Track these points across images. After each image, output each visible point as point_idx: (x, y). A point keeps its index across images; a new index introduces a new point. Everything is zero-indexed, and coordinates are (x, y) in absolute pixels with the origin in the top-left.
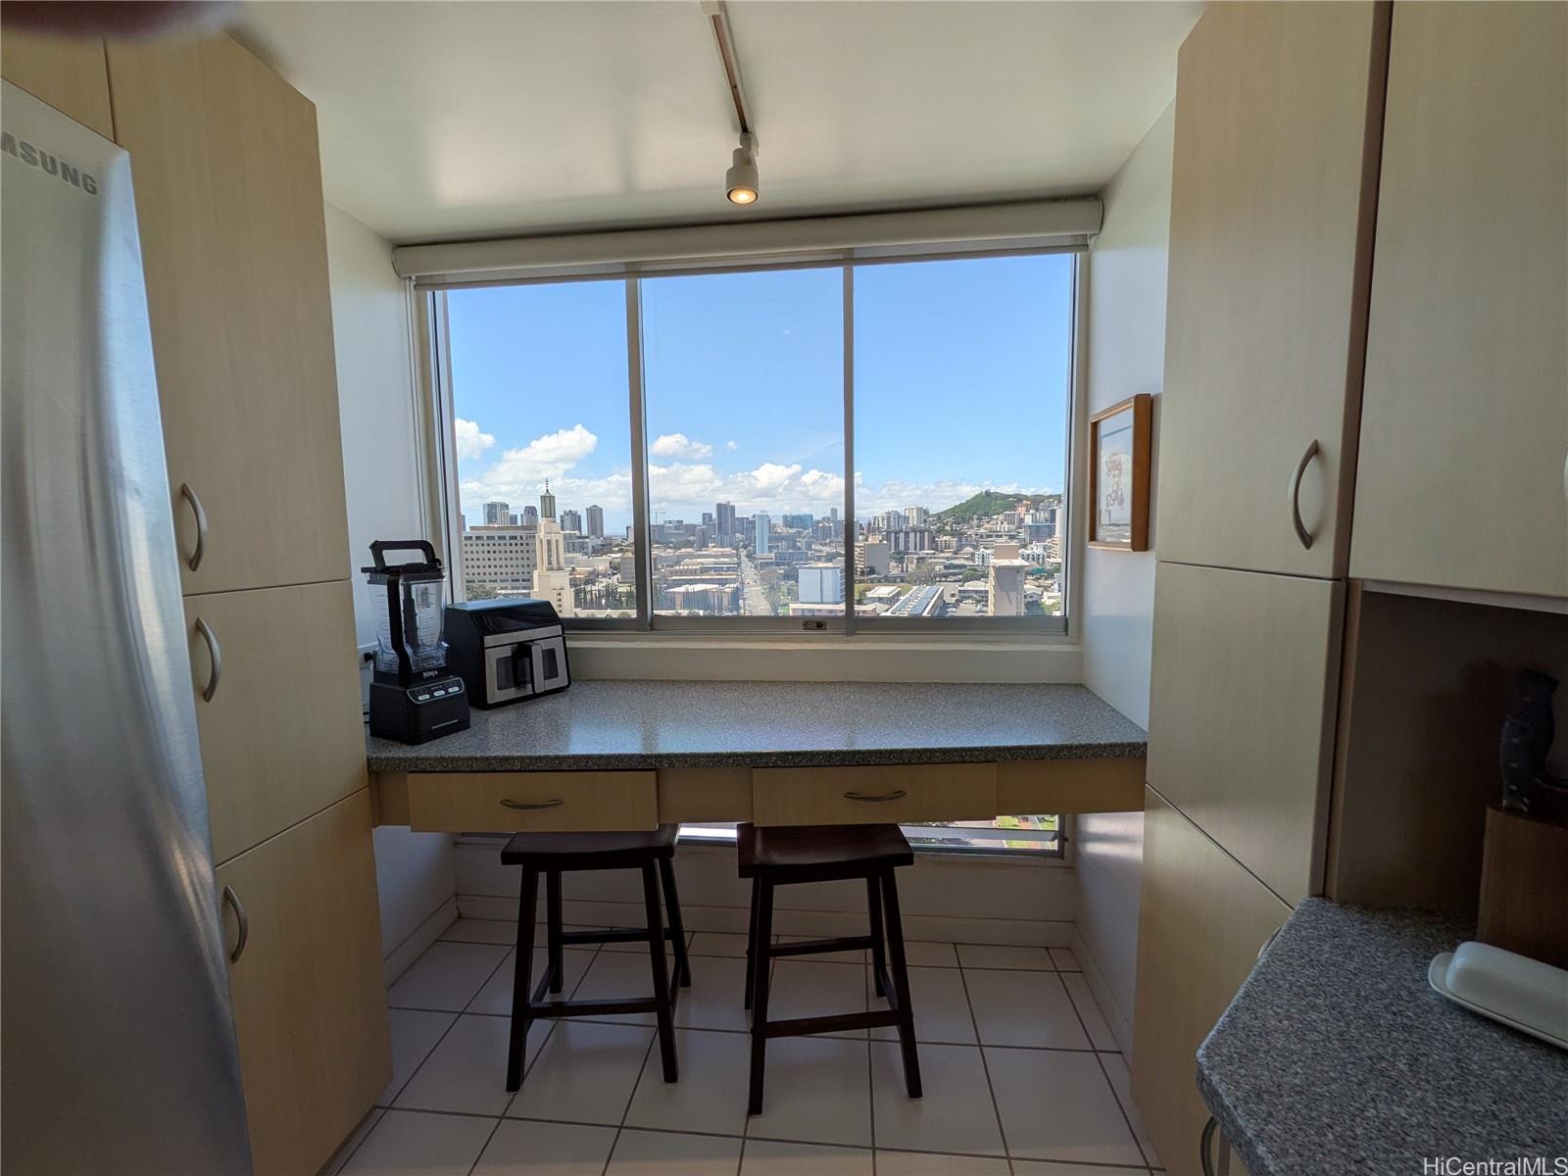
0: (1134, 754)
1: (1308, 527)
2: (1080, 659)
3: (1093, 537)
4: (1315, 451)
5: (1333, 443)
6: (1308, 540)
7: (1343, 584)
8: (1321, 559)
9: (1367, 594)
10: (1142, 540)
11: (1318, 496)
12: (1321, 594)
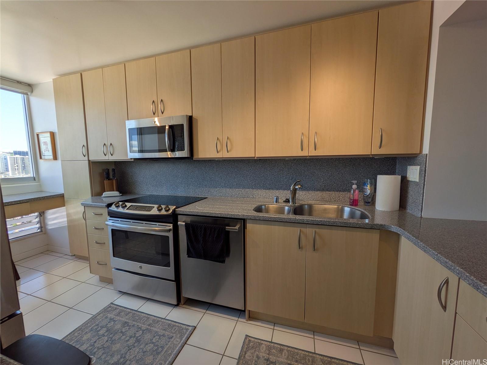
0: (62, 196)
1: (84, 155)
2: (40, 186)
3: (41, 158)
4: (84, 146)
5: (85, 145)
6: (85, 156)
7: (89, 160)
8: (86, 158)
9: (92, 162)
10: (55, 158)
11: (85, 152)
12: (87, 163)
